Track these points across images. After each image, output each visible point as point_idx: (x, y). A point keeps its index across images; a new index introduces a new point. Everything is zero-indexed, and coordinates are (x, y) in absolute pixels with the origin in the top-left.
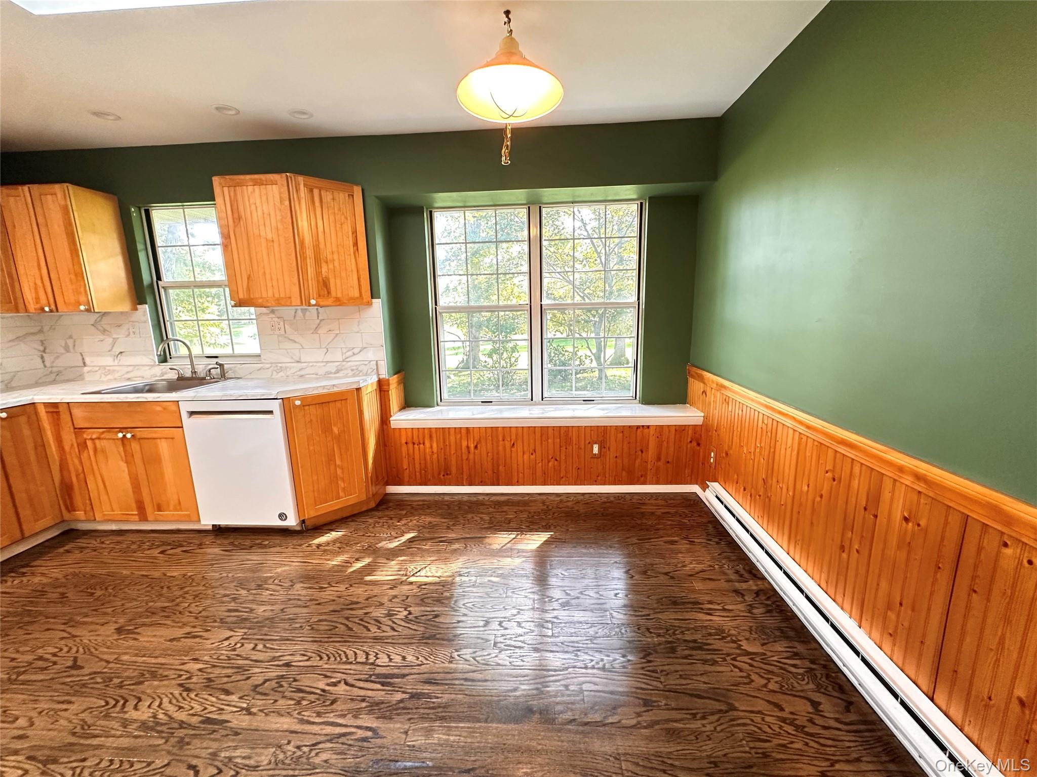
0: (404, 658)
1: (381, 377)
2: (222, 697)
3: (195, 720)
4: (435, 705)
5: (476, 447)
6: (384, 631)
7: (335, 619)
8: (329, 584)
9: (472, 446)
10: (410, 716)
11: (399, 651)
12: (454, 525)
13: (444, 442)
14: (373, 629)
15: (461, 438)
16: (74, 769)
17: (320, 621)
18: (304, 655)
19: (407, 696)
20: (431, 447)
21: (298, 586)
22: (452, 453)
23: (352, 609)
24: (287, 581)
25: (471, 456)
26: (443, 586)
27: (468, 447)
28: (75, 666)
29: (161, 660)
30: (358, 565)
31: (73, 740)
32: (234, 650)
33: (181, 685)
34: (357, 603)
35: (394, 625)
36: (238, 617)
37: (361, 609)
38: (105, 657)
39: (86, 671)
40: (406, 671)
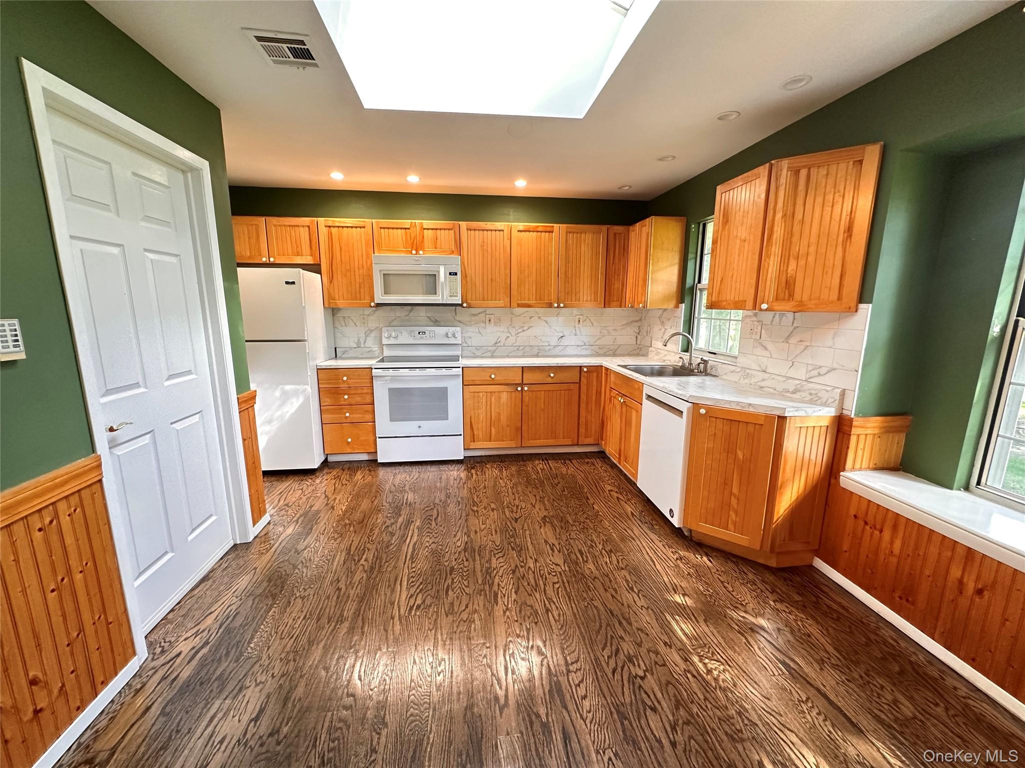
0: (585, 697)
1: (845, 412)
2: (513, 590)
3: (495, 588)
4: (542, 754)
5: (980, 592)
6: (608, 664)
7: (603, 617)
8: (639, 592)
9: (970, 587)
10: (524, 731)
11: (591, 688)
12: (834, 666)
13: (916, 548)
14: (606, 653)
15: (951, 559)
16: (463, 560)
17: (596, 607)
18: (559, 615)
19: (544, 719)
20: (892, 543)
21: (624, 572)
22: (927, 572)
23: (620, 623)
24: (625, 563)
25: (964, 602)
26: (706, 699)
27: (961, 582)
28: (516, 520)
29: (530, 547)
30: (678, 599)
31: (477, 548)
32: (549, 574)
33: (517, 566)
34: (630, 624)
35: (619, 669)
36: (577, 558)
37: (625, 630)
38: (526, 525)
39: (515, 525)
40: (571, 706)
